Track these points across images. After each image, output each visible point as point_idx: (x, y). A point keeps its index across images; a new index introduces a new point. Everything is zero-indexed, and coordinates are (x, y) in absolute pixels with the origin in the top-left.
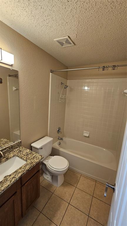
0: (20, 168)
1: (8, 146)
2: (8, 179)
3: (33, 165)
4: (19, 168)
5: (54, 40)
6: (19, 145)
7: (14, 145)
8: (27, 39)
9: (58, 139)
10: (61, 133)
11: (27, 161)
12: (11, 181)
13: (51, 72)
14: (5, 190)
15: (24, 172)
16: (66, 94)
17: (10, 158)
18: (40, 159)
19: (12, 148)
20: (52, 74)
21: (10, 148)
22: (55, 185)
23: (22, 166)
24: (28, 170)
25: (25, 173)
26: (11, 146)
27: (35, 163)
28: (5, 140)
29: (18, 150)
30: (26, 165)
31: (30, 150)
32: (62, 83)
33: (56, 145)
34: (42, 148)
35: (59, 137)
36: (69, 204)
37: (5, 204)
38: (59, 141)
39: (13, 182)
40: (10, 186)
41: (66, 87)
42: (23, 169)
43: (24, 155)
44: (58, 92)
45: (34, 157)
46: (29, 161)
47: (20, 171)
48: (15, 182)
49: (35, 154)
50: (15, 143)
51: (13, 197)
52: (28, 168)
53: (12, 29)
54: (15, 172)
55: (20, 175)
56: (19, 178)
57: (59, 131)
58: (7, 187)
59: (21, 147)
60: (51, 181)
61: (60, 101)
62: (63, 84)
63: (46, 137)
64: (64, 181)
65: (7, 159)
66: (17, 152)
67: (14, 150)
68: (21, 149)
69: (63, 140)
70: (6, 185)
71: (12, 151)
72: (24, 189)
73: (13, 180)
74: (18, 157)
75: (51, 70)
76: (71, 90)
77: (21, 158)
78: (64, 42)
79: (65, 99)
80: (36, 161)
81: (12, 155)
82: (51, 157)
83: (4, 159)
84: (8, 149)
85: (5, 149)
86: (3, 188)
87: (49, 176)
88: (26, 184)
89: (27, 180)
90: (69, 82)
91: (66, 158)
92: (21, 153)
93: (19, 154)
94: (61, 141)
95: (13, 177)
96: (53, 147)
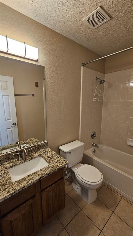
0: (40, 171)
1: (34, 145)
2: (26, 180)
3: (55, 170)
4: (39, 169)
5: (83, 20)
6: (46, 145)
7: (41, 145)
8: (54, 31)
9: (93, 145)
10: (96, 139)
11: (49, 164)
12: (28, 182)
13: (83, 66)
14: (20, 190)
15: (43, 175)
16: (102, 92)
17: (35, 157)
18: (64, 164)
19: (38, 148)
20: (85, 68)
21: (36, 148)
22: (84, 199)
23: (43, 169)
24: (48, 174)
25: (44, 177)
26: (37, 145)
27: (58, 168)
28: (36, 140)
29: (44, 150)
30: (47, 168)
31: (56, 153)
32: (97, 79)
33: (89, 152)
34: (70, 152)
35: (93, 143)
36: (101, 231)
37: (22, 206)
38: (93, 148)
39: (30, 183)
40: (26, 187)
41: (102, 82)
42: (43, 172)
43: (49, 157)
44: (92, 90)
45: (58, 161)
46: (51, 164)
47: (40, 173)
48: (32, 184)
49: (60, 158)
50: (42, 143)
51: (31, 200)
52: (48, 171)
53: (37, 22)
54: (34, 173)
55: (38, 177)
56: (37, 181)
57: (93, 135)
58: (23, 187)
59: (47, 148)
60: (80, 194)
61: (94, 99)
62: (99, 79)
63: (77, 141)
64: (97, 198)
65: (32, 158)
66: (43, 152)
67: (40, 151)
68: (47, 150)
69: (99, 147)
70: (22, 186)
71: (38, 151)
72: (44, 194)
73: (30, 182)
74: (43, 157)
75: (83, 63)
76: (110, 85)
77: (45, 159)
78: (96, 20)
79: (102, 97)
80: (59, 166)
81: (37, 155)
82: (81, 165)
83: (29, 158)
84: (34, 148)
85: (31, 147)
86: (18, 188)
87: (78, 187)
88: (46, 190)
89: (48, 186)
90: (106, 77)
91: (99, 170)
92: (46, 154)
93: (44, 155)
94: (96, 148)
95: (31, 177)
96: (85, 154)
